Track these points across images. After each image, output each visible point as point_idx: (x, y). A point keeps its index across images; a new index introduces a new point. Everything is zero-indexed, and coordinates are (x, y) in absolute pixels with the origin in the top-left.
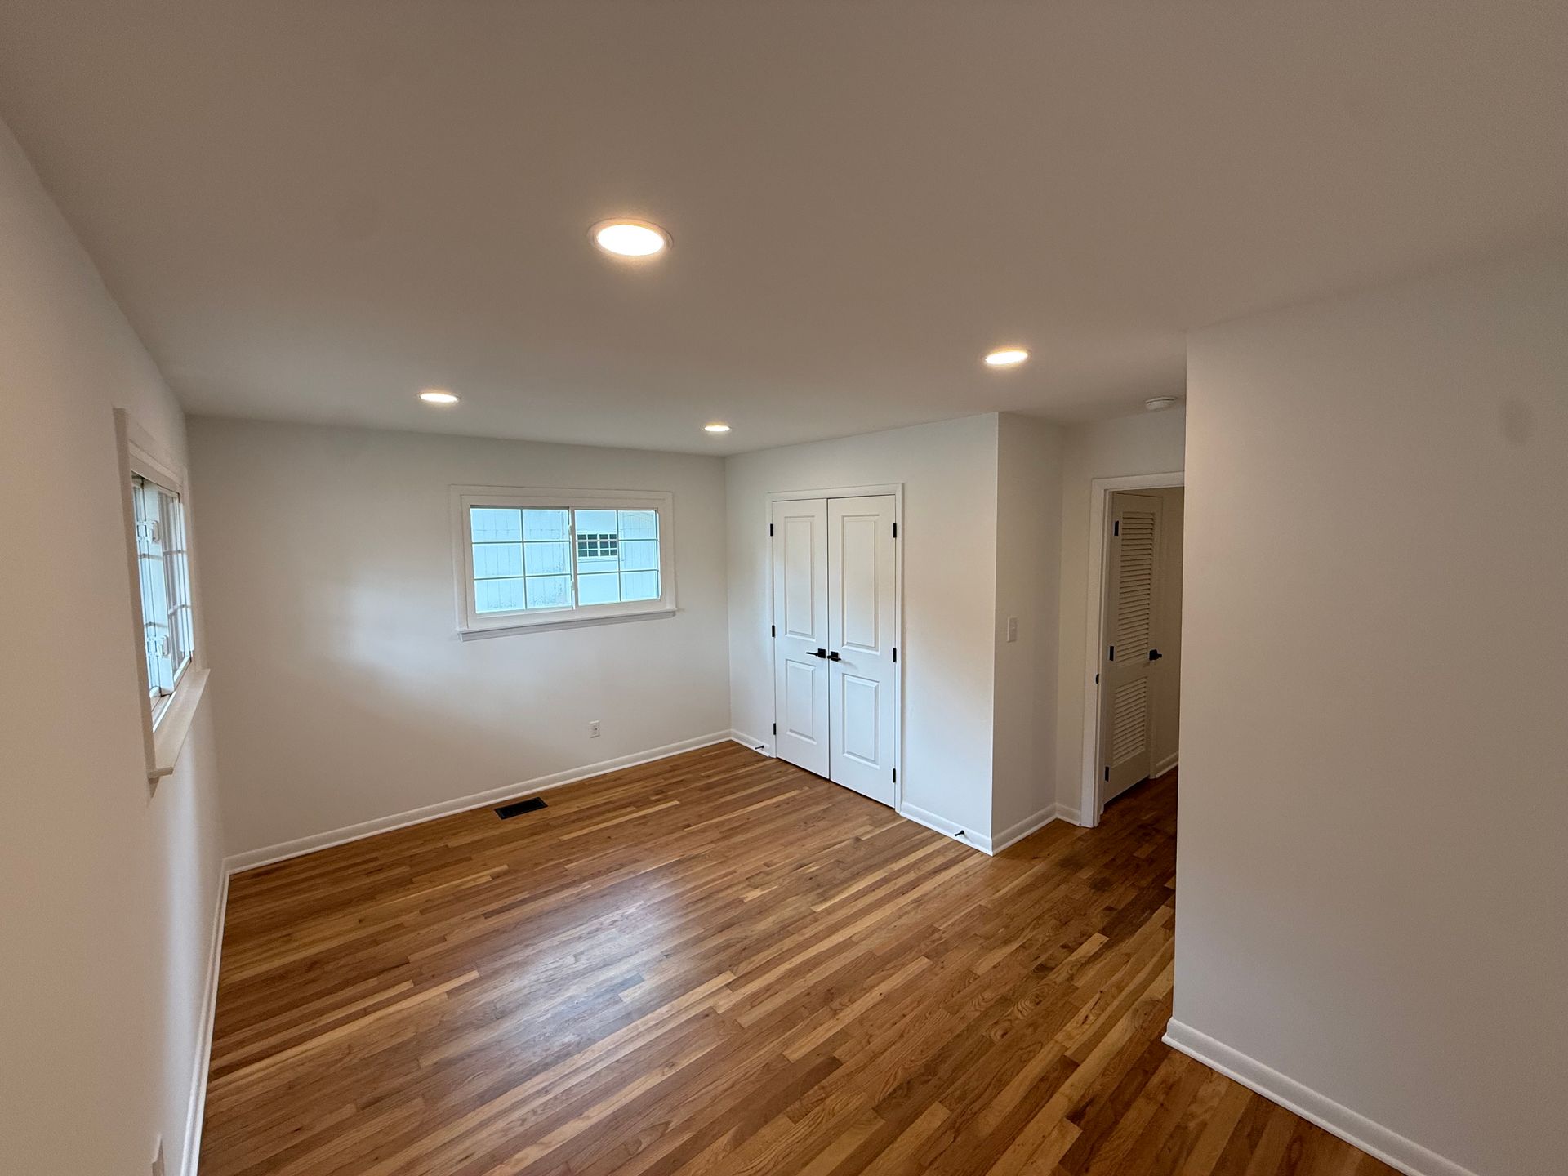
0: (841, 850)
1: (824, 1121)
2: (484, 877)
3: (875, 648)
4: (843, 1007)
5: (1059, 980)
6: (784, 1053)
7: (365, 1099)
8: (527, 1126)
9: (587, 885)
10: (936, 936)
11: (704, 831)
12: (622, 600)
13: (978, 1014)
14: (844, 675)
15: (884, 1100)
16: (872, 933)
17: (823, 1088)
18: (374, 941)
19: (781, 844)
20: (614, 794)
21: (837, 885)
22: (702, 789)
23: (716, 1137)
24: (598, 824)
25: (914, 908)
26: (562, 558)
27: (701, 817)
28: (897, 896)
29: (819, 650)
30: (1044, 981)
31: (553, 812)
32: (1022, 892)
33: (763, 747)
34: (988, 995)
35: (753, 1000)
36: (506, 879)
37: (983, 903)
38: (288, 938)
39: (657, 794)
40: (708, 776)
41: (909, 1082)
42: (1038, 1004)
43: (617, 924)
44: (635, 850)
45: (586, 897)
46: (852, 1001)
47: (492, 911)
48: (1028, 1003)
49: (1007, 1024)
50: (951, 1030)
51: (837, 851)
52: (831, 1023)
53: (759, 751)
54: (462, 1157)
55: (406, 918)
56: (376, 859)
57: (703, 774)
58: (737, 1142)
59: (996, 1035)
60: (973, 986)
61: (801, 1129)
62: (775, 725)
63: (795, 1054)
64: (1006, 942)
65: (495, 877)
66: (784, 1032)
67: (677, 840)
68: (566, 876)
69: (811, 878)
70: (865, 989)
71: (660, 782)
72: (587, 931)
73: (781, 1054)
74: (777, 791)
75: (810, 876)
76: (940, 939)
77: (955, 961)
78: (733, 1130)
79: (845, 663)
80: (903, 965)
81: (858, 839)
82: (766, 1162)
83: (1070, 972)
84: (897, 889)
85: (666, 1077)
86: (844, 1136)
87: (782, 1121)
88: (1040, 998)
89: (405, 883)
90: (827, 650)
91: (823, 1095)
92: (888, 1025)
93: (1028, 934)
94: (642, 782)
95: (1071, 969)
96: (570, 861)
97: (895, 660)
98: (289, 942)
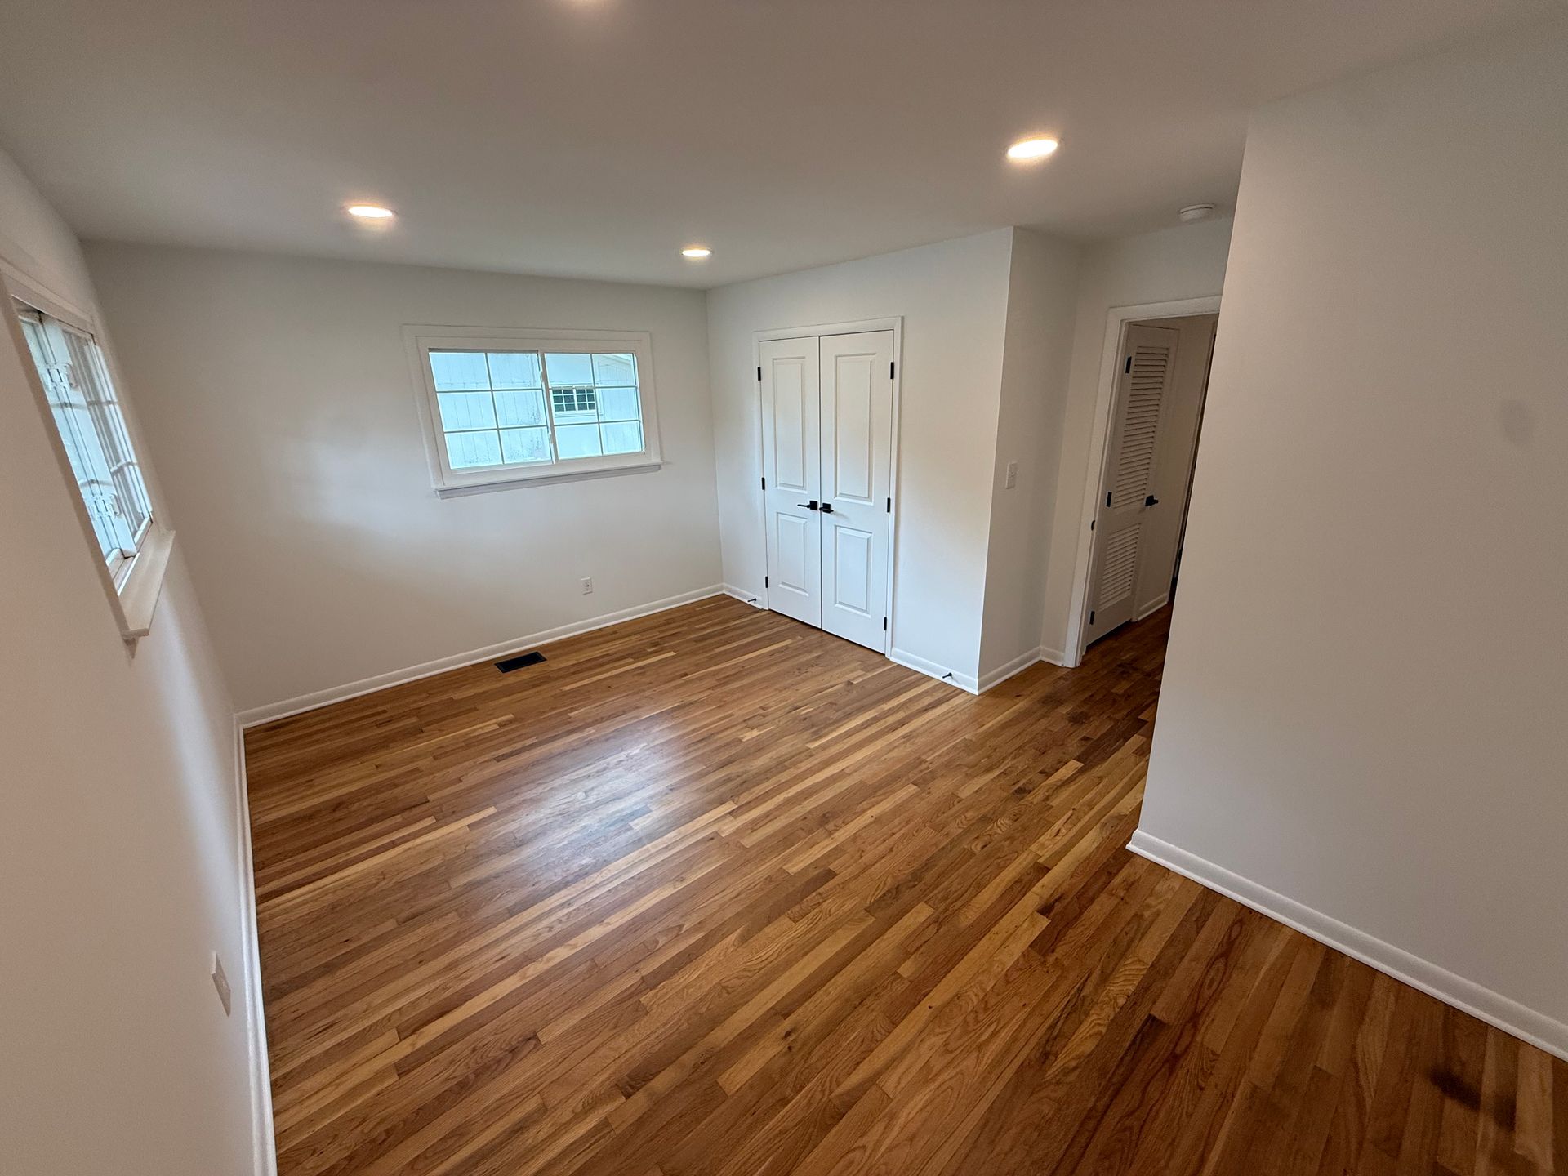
0: (835, 693)
1: (821, 920)
2: (491, 726)
3: (869, 498)
4: (837, 828)
5: (1035, 801)
6: (784, 867)
7: (404, 915)
8: (554, 932)
9: (591, 730)
10: (924, 766)
11: (701, 679)
12: (604, 453)
13: (961, 830)
14: (836, 526)
15: (875, 901)
16: (864, 765)
17: (820, 894)
18: (393, 784)
19: (776, 690)
20: (612, 647)
21: (831, 724)
22: (697, 641)
23: (725, 936)
24: (597, 674)
25: (904, 743)
26: (536, 409)
27: (699, 666)
28: (888, 732)
29: (811, 502)
30: (1022, 802)
31: (552, 665)
32: (1004, 726)
33: (755, 600)
34: (969, 815)
35: (754, 825)
36: (514, 726)
37: (967, 737)
38: (310, 784)
39: (653, 647)
40: (703, 628)
41: (897, 888)
42: (1016, 821)
43: (623, 763)
44: (637, 697)
45: (591, 740)
46: (845, 823)
47: (503, 755)
48: (1007, 821)
49: (987, 838)
50: (936, 845)
51: (831, 694)
52: (827, 842)
53: (751, 603)
54: (500, 957)
55: (423, 763)
56: (385, 711)
57: (697, 627)
58: (744, 939)
59: (977, 847)
60: (958, 807)
61: (802, 926)
62: (767, 578)
63: (793, 868)
64: (988, 770)
65: (501, 725)
66: (784, 850)
67: (675, 688)
68: (570, 722)
69: (805, 719)
70: (858, 813)
71: (655, 635)
72: (595, 770)
73: (781, 868)
74: (771, 640)
75: (804, 717)
76: (928, 768)
77: (941, 787)
78: (741, 929)
79: (837, 514)
80: (894, 792)
81: (849, 683)
82: (771, 953)
83: (1047, 794)
84: (887, 727)
85: (677, 889)
86: (840, 932)
87: (784, 922)
88: (1018, 816)
89: (415, 733)
90: (819, 502)
91: (821, 900)
92: (878, 842)
93: (1008, 763)
94: (638, 636)
95: (1047, 791)
96: (573, 710)
97: (889, 510)
98: (311, 787)
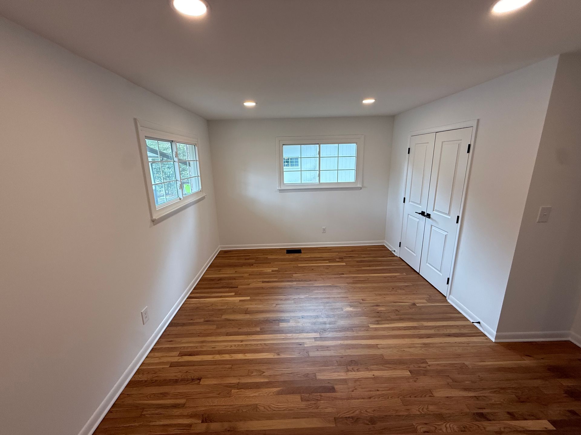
0: (402, 306)
1: (312, 408)
2: (269, 270)
3: (449, 214)
4: (353, 370)
6: (316, 374)
7: (206, 319)
9: (295, 283)
10: (424, 365)
11: (347, 278)
12: (338, 182)
14: (432, 226)
15: (342, 418)
16: (390, 348)
17: (321, 396)
18: (234, 279)
19: (375, 294)
20: (325, 255)
21: (388, 320)
22: (358, 262)
25: (421, 347)
26: (315, 164)
27: (350, 272)
28: (416, 337)
29: (422, 211)
31: (302, 255)
33: (395, 251)
34: (431, 408)
35: (318, 348)
36: (275, 273)
39: (340, 259)
40: (364, 257)
41: (358, 419)
42: (462, 431)
43: (295, 300)
44: (319, 277)
45: (292, 287)
46: (358, 370)
47: (265, 281)
48: (455, 427)
49: (433, 428)
50: (397, 411)
51: (399, 306)
52: (343, 374)
53: (393, 252)
55: (246, 275)
57: (362, 256)
60: (427, 399)
61: (303, 405)
62: (400, 243)
63: (320, 376)
64: (466, 389)
65: (273, 271)
66: (322, 366)
67: (335, 278)
68: (291, 278)
69: (378, 312)
70: (368, 369)
71: (344, 254)
72: (285, 298)
74: (396, 271)
76: (425, 367)
77: (425, 382)
79: (432, 219)
80: (395, 369)
82: (282, 407)
83: (502, 430)
84: (418, 335)
85: (274, 357)
86: (315, 419)
87: (297, 398)
88: (466, 430)
89: (251, 265)
90: (426, 212)
91: (319, 399)
92: (368, 389)
94: (338, 253)
95: (504, 428)
96: (296, 273)
97: (457, 222)
